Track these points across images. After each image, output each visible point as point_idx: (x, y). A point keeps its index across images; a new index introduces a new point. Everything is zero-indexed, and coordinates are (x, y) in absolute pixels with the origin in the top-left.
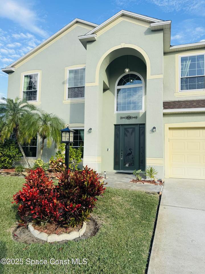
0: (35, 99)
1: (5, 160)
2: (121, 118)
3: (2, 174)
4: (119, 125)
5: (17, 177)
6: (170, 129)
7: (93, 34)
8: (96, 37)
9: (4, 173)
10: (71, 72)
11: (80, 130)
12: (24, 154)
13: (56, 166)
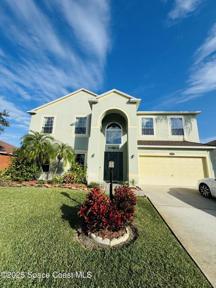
0: (51, 132)
1: (27, 175)
2: (109, 148)
3: (27, 186)
4: (108, 152)
5: (40, 188)
6: (140, 156)
7: (97, 99)
8: (99, 100)
9: (29, 185)
10: (77, 118)
11: (82, 154)
12: (42, 171)
13: (69, 179)
